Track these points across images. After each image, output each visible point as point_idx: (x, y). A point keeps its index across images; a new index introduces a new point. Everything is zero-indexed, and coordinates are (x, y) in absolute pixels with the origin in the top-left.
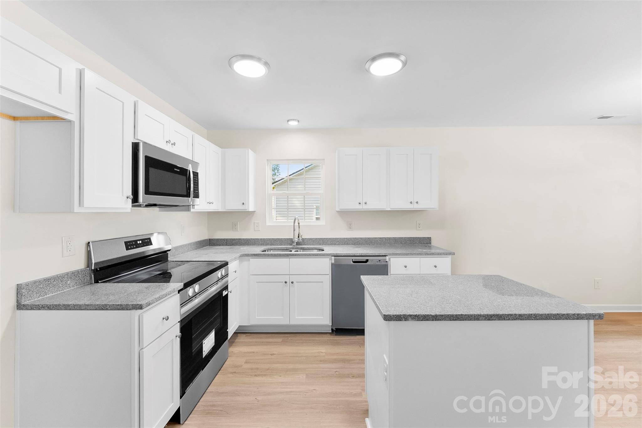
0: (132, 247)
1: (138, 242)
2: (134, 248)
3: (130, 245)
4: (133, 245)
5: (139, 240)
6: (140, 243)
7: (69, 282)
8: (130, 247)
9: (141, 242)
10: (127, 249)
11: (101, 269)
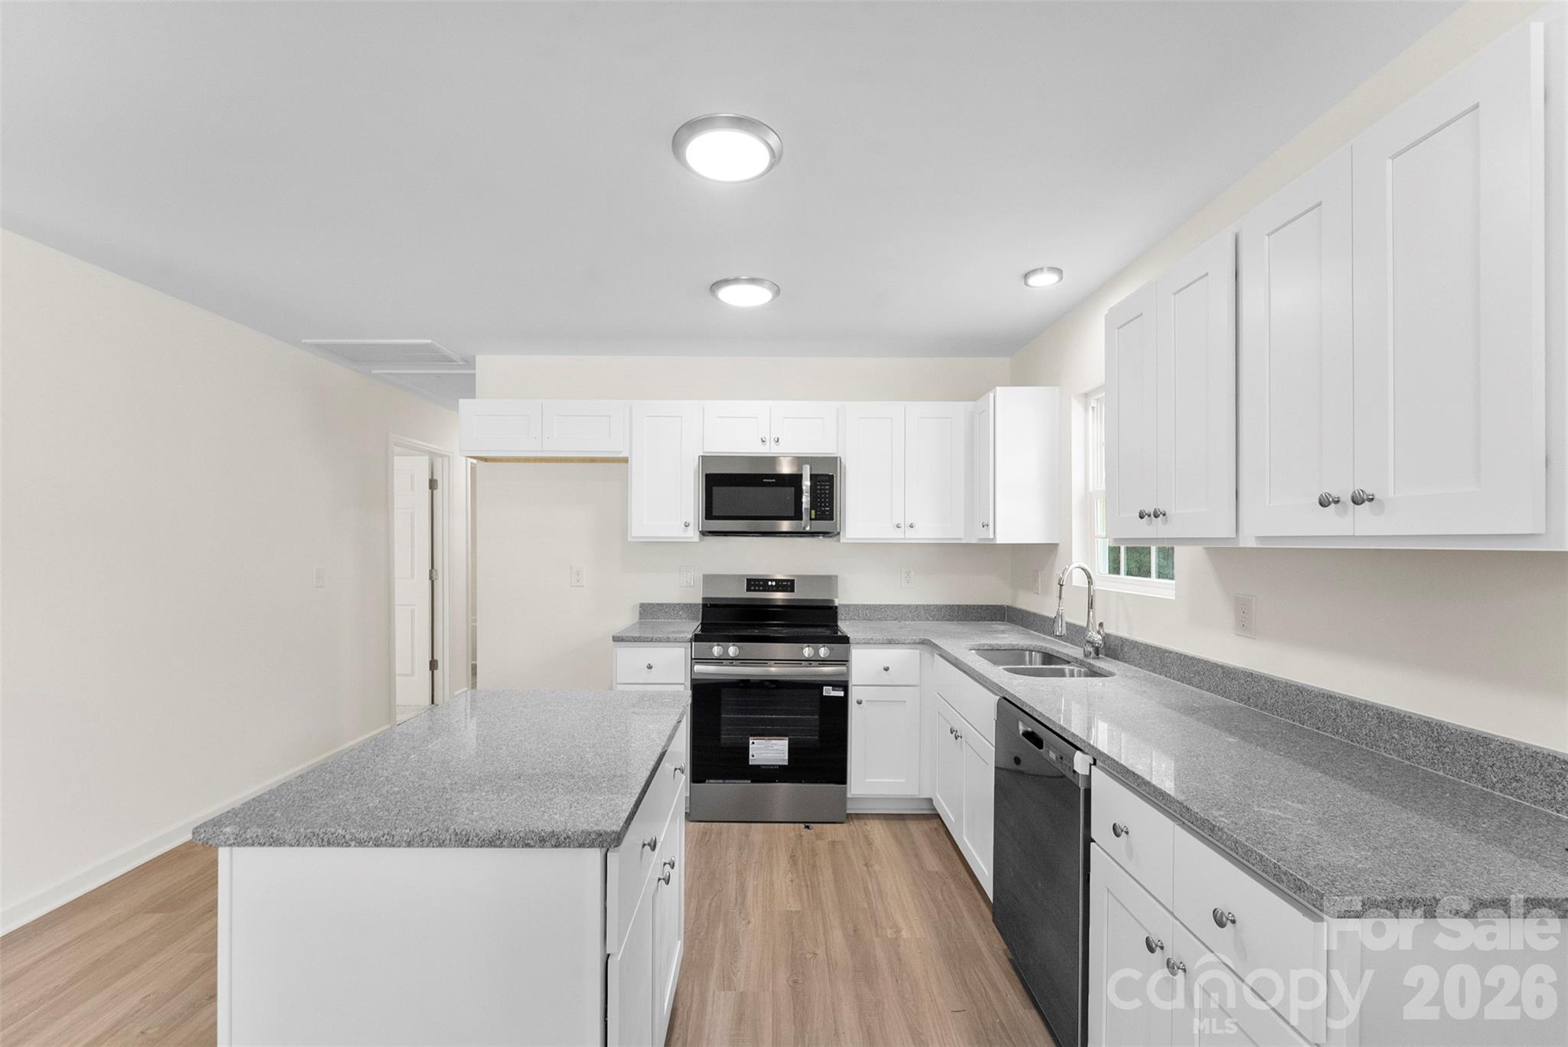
0: (757, 588)
1: (770, 583)
2: (759, 591)
3: (755, 585)
4: (759, 585)
5: (772, 580)
6: (772, 585)
7: (680, 613)
8: (753, 588)
9: (774, 583)
10: (749, 590)
11: (713, 606)
